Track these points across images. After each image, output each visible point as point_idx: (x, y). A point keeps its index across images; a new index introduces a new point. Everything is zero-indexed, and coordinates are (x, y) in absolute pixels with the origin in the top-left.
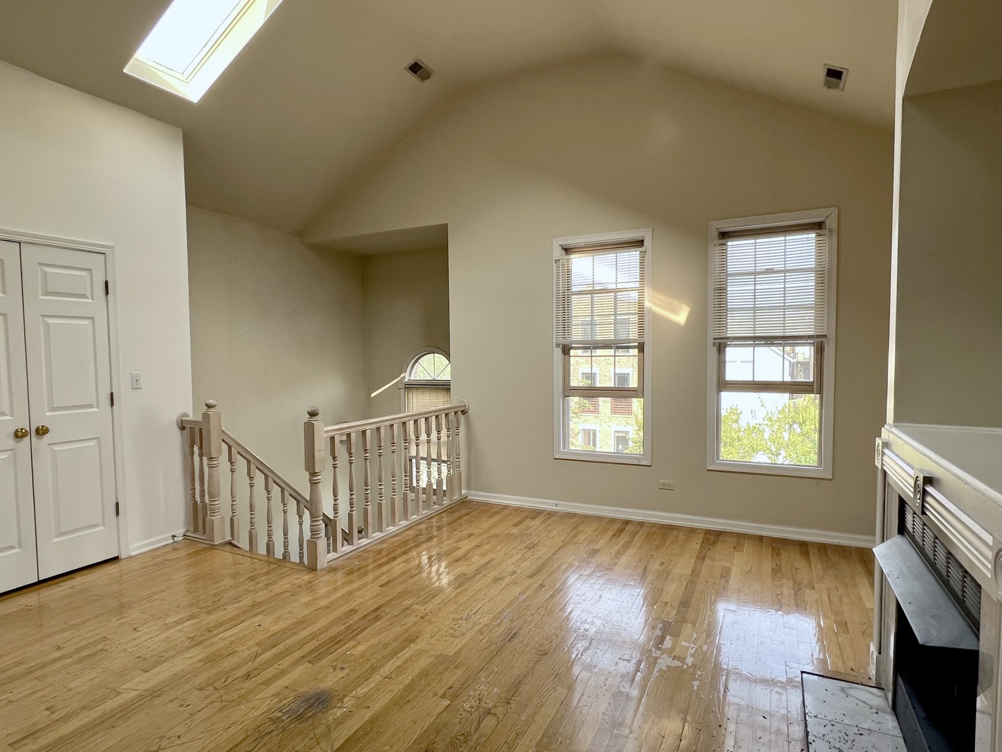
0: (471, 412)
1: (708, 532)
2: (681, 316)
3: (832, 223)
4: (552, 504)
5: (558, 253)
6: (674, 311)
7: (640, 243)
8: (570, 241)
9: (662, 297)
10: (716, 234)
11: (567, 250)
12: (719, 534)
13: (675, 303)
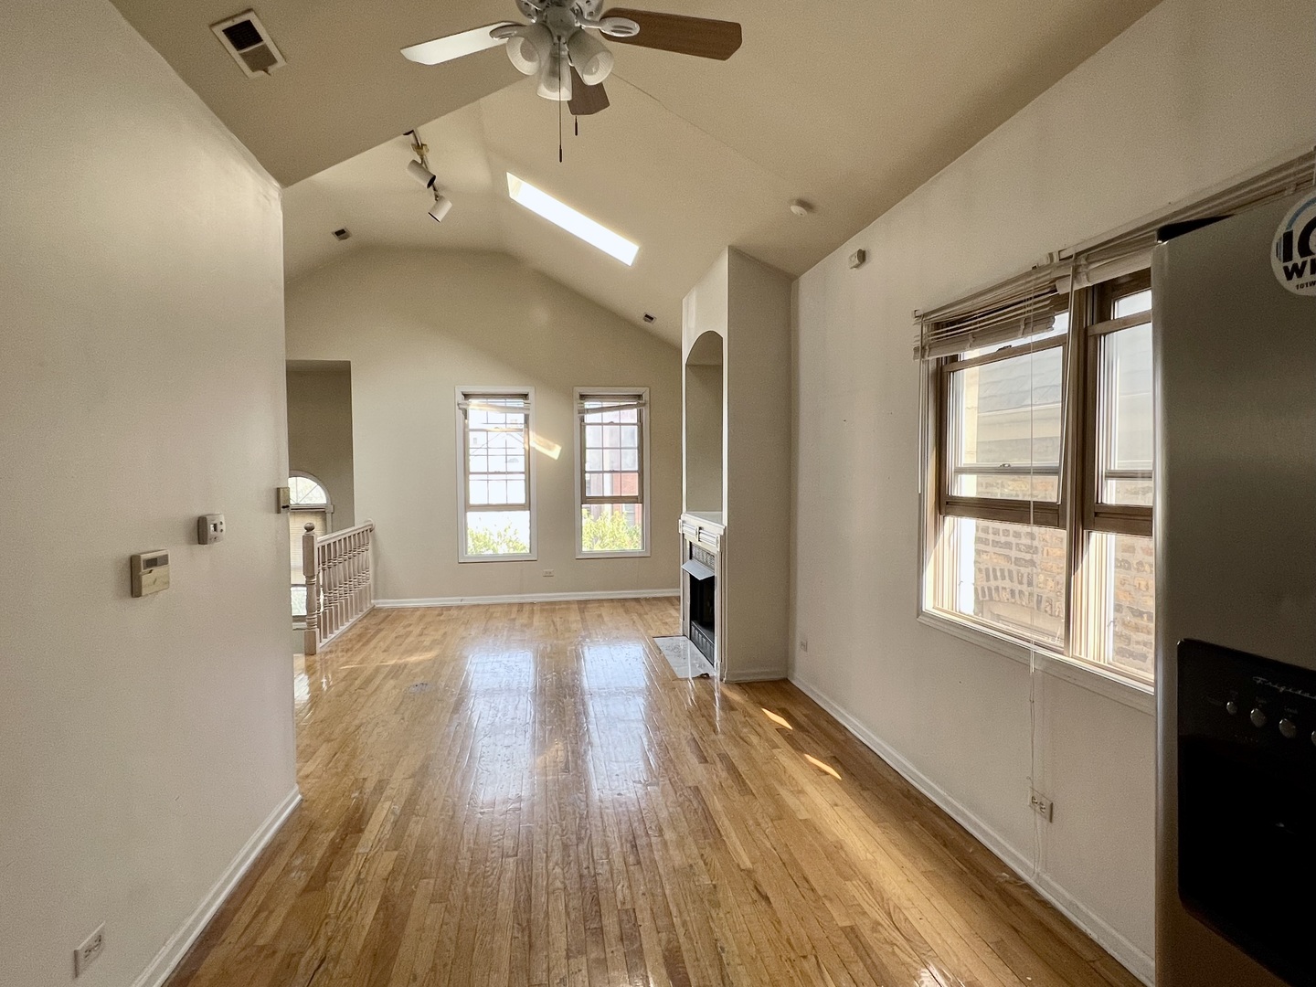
0: (377, 530)
1: (579, 602)
2: (555, 452)
3: (646, 397)
4: (457, 600)
5: (460, 398)
6: (550, 448)
7: (525, 396)
8: (469, 390)
9: (542, 439)
10: (578, 397)
11: (466, 396)
12: (586, 602)
13: (551, 443)
